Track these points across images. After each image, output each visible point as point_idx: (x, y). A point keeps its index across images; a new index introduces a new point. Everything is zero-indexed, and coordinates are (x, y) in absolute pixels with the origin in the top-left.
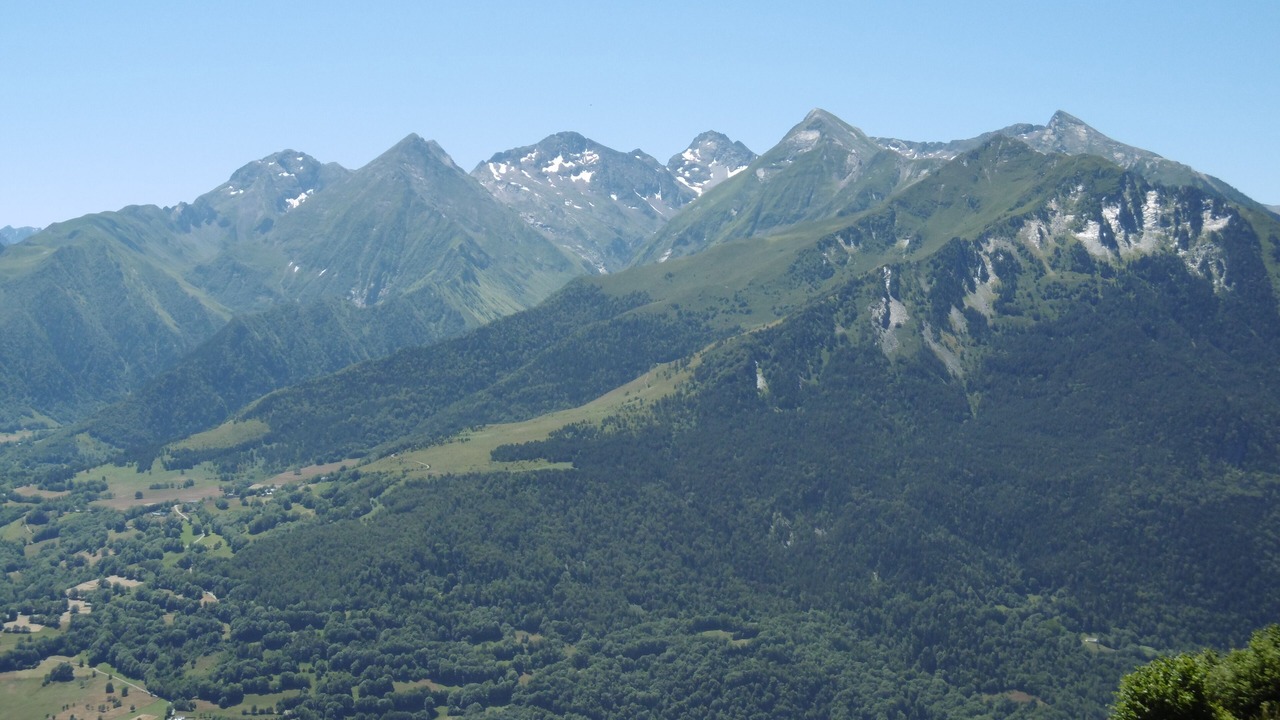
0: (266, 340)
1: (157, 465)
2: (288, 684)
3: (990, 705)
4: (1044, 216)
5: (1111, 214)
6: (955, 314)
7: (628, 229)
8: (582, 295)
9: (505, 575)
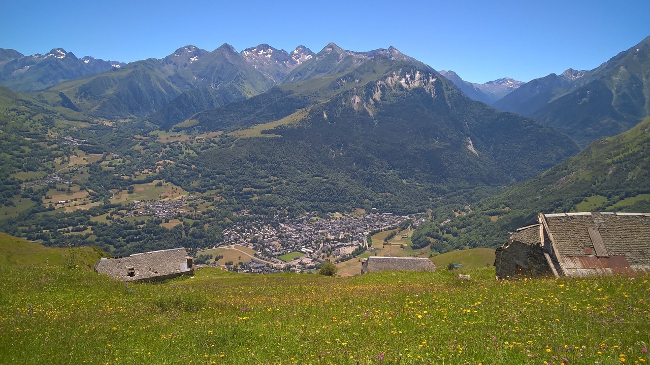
0: (192, 98)
1: (170, 130)
2: (217, 188)
3: (382, 196)
4: (392, 76)
5: (408, 76)
6: (371, 100)
7: (280, 70)
8: (275, 90)
9: (267, 162)
